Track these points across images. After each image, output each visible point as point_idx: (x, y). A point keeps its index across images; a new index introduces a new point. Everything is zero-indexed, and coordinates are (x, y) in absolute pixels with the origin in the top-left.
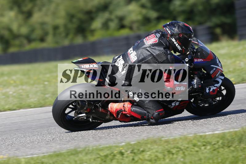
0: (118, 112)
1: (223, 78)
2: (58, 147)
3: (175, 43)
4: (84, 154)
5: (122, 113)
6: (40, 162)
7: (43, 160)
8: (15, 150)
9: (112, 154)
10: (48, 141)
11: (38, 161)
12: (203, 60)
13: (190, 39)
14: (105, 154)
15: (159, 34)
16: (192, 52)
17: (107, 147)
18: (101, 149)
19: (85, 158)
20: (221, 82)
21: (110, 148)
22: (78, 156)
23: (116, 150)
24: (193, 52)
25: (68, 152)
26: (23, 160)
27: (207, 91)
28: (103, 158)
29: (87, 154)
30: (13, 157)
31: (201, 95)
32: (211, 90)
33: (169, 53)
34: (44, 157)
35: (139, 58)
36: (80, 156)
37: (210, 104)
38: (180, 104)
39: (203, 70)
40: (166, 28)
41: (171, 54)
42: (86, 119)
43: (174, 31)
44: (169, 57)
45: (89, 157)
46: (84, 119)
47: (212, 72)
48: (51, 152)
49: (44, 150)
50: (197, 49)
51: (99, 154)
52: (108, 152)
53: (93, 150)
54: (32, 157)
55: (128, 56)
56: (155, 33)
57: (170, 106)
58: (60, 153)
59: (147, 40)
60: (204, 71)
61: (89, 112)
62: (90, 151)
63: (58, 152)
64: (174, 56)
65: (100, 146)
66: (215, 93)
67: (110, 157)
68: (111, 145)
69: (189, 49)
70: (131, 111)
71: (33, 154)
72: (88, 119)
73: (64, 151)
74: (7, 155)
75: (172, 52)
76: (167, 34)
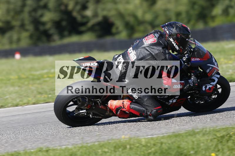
0: (118, 109)
1: (219, 76)
2: (177, 127)
3: (173, 43)
4: (201, 135)
5: (121, 110)
6: (159, 142)
7: (162, 140)
8: (137, 131)
9: (229, 135)
10: (168, 122)
11: (157, 141)
12: (199, 59)
13: (187, 39)
14: (221, 135)
15: (158, 34)
16: (189, 51)
17: (223, 128)
18: (218, 130)
19: (202, 139)
20: (216, 80)
21: (226, 129)
22: (195, 137)
23: (232, 132)
24: (191, 52)
25: (186, 133)
26: (143, 140)
27: (204, 89)
28: (220, 139)
29: (204, 134)
30: (135, 137)
31: (197, 92)
32: (207, 88)
33: (167, 52)
34: (163, 137)
35: (138, 57)
36: (198, 136)
37: (206, 101)
38: (177, 101)
39: (199, 68)
40: (164, 29)
41: (169, 53)
42: (86, 115)
43: (172, 31)
44: (167, 57)
45: (206, 137)
46: (84, 114)
47: (208, 71)
48: (170, 133)
49: (164, 131)
50: (194, 49)
51: (216, 135)
52: (225, 133)
53: (210, 131)
54: (153, 137)
55: (128, 55)
56: (154, 33)
57: (168, 103)
58: (179, 134)
59: (146, 40)
60: (200, 70)
61: (89, 109)
62: (207, 132)
63: (177, 133)
64: (172, 55)
65: (217, 127)
66: (211, 91)
67: (226, 138)
68: (228, 126)
69: (186, 48)
70: (130, 108)
71: (153, 134)
72: (89, 115)
73: (183, 132)
74: (128, 135)
75: (171, 51)
76: (166, 35)
